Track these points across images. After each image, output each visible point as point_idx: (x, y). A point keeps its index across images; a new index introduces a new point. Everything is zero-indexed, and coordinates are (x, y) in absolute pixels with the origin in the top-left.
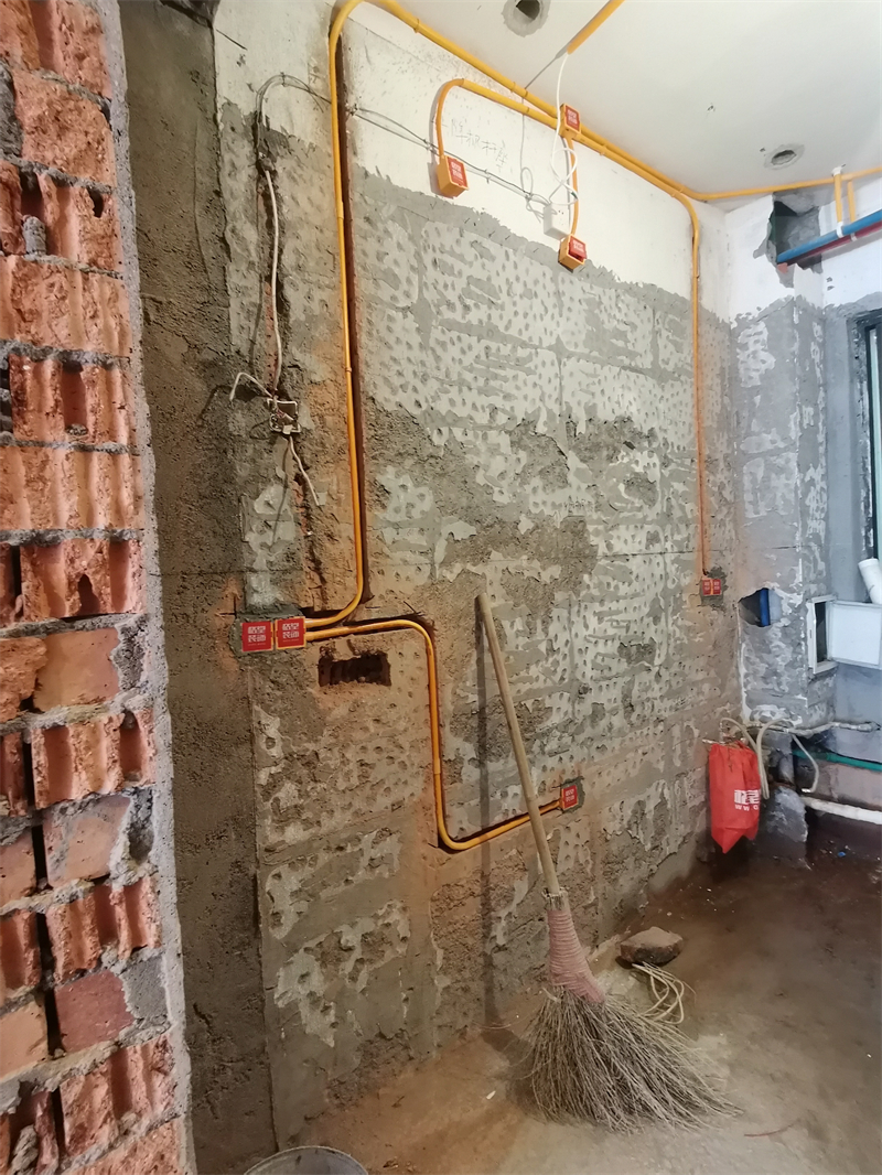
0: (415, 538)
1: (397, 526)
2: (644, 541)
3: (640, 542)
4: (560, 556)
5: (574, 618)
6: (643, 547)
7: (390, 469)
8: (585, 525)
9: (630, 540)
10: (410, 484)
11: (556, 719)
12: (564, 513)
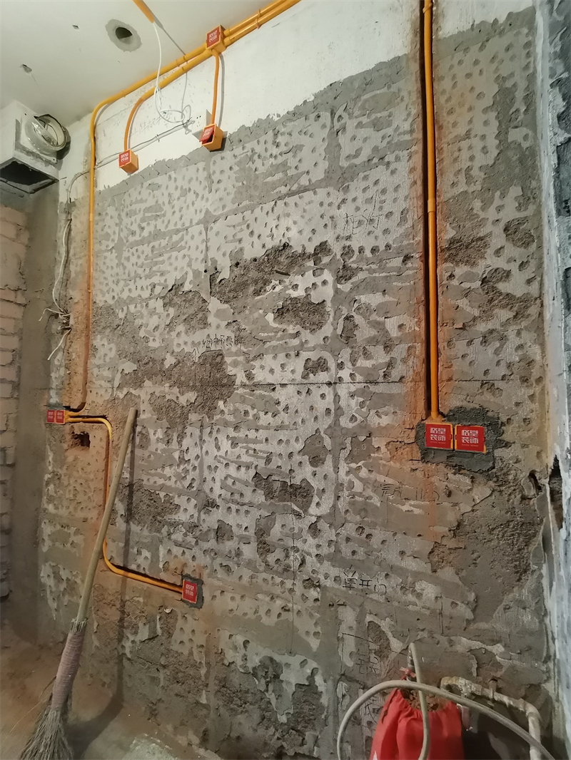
0: (107, 373)
1: (99, 367)
2: (300, 370)
3: (293, 372)
4: (197, 384)
5: (206, 437)
6: (298, 376)
7: (99, 337)
8: (223, 358)
9: (278, 369)
10: (106, 344)
11: (182, 517)
12: (202, 349)
